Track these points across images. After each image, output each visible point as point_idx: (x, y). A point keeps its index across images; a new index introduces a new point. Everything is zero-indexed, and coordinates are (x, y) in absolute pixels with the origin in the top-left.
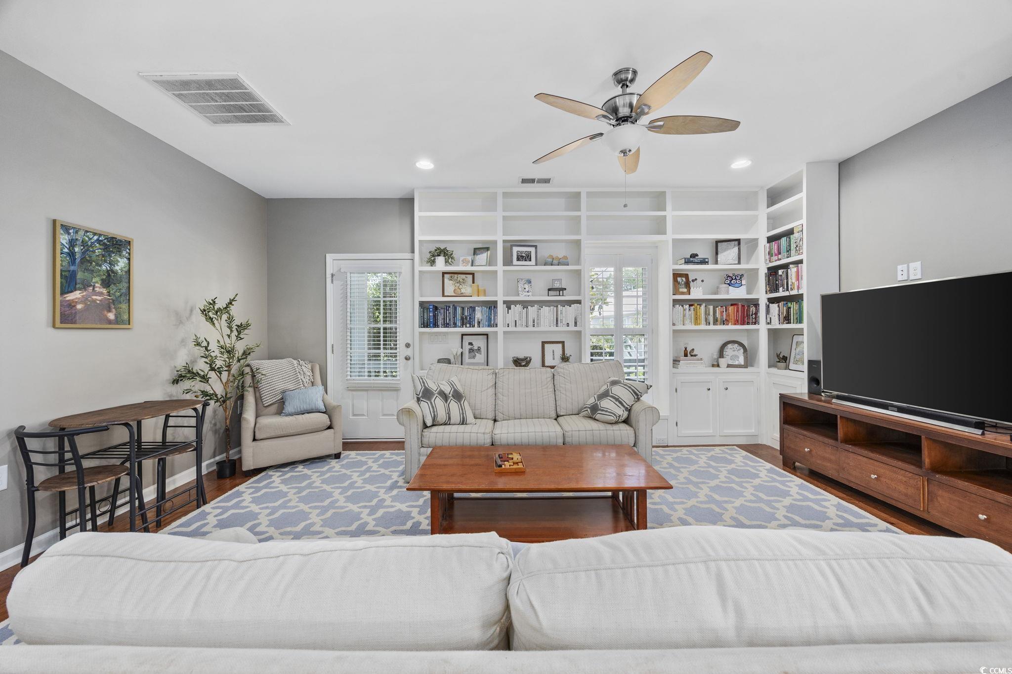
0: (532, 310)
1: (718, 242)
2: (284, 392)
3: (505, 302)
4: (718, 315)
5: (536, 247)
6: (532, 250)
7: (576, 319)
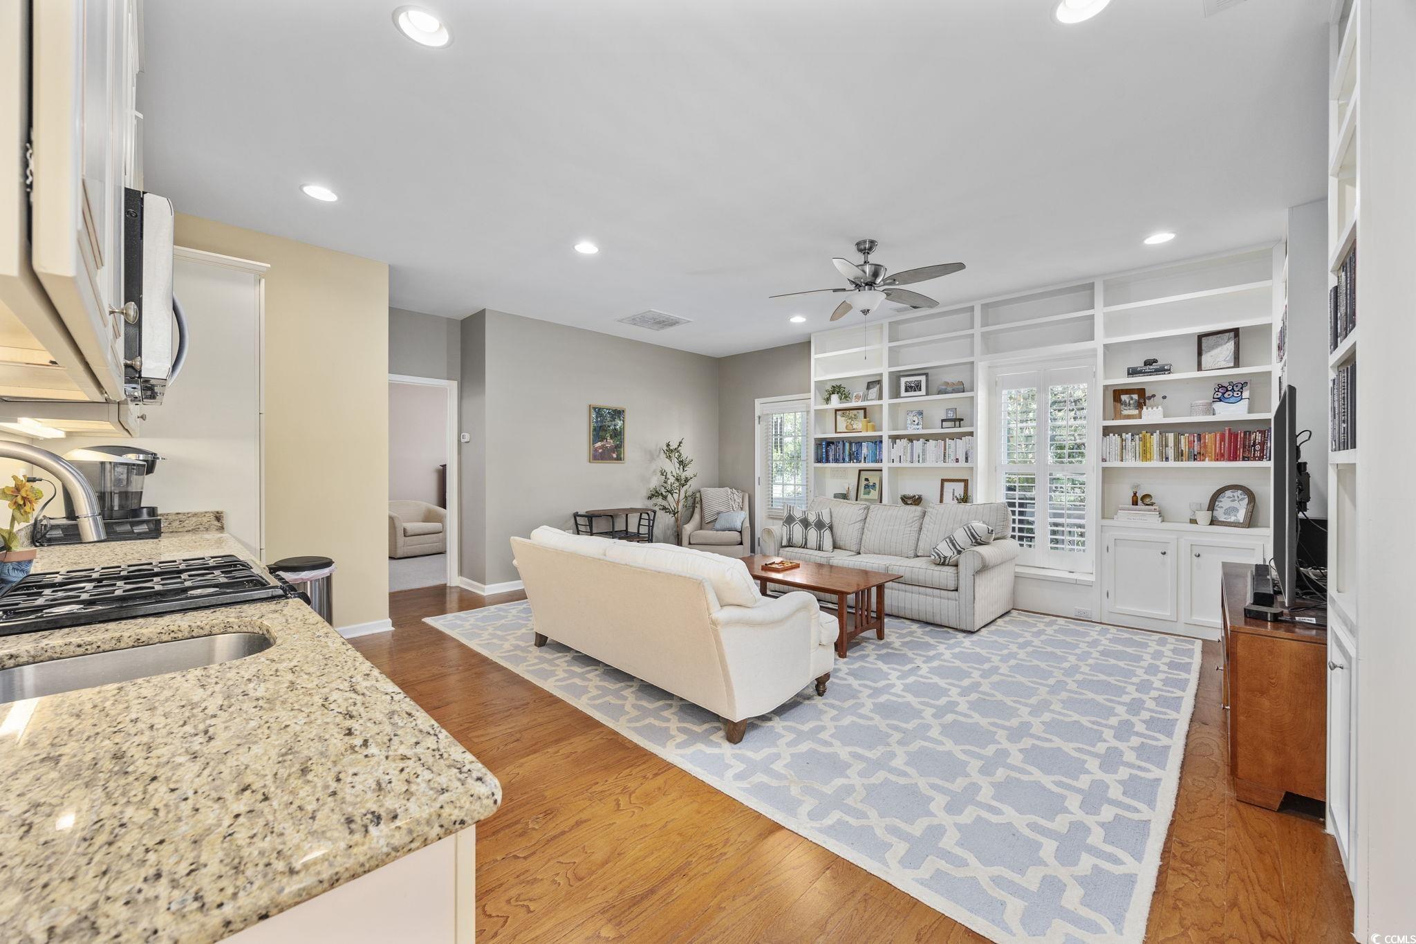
0: (918, 445)
1: (1201, 337)
2: (718, 513)
3: (890, 437)
4: (1184, 445)
5: (927, 375)
6: (923, 379)
7: (966, 454)
